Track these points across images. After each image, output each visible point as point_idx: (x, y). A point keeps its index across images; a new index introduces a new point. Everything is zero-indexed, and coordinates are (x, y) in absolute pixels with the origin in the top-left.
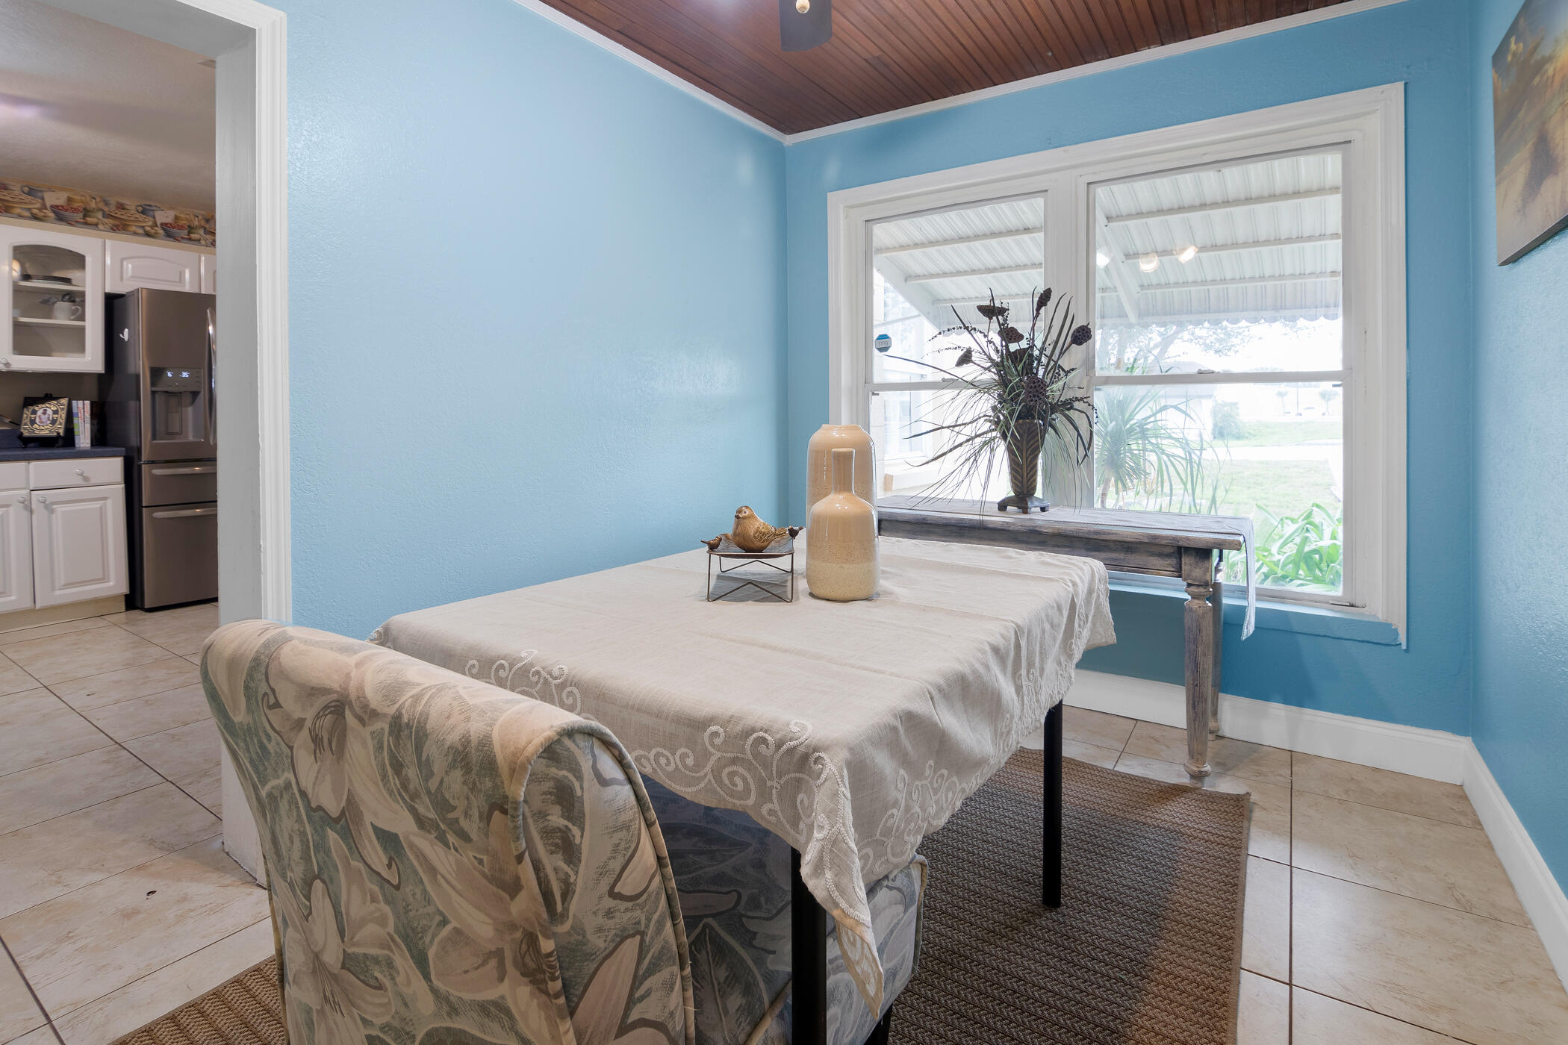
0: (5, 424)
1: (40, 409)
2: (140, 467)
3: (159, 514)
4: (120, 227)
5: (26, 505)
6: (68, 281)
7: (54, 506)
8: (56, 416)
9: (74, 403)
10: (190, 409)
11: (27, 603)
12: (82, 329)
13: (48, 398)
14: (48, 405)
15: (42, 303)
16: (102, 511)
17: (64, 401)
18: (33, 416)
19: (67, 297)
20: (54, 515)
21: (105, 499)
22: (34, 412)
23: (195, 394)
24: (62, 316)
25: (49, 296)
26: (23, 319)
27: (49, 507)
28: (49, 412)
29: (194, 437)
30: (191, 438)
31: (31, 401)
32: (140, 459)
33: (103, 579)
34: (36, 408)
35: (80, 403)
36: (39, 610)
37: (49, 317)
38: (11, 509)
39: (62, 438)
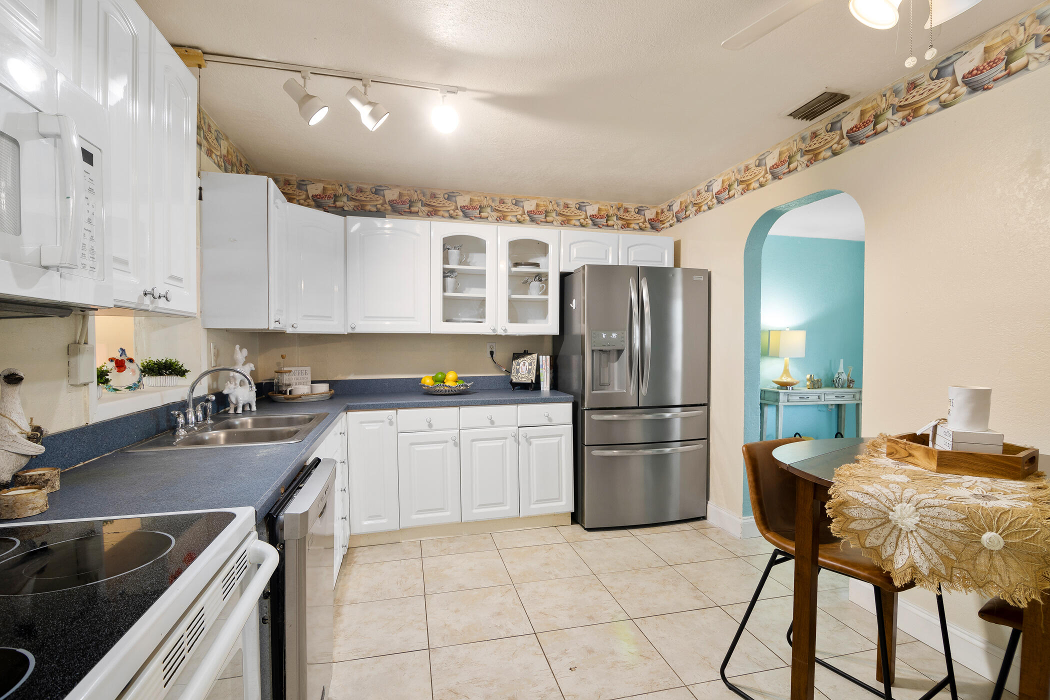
0: (502, 371)
1: (521, 361)
2: (583, 412)
3: (597, 452)
4: (566, 222)
5: (516, 438)
6: (537, 265)
7: (531, 440)
8: (530, 367)
9: (541, 357)
10: (616, 364)
11: (515, 513)
12: (546, 301)
13: (526, 353)
14: (526, 359)
15: (523, 283)
16: (559, 444)
17: (535, 356)
18: (518, 367)
19: (537, 278)
20: (531, 447)
21: (561, 436)
22: (518, 364)
23: (620, 352)
24: (534, 293)
25: (527, 278)
26: (514, 296)
27: (528, 440)
28: (527, 364)
29: (618, 388)
30: (616, 389)
31: (517, 356)
32: (583, 405)
33: (559, 499)
34: (520, 361)
35: (544, 357)
36: (521, 518)
37: (526, 294)
38: (507, 440)
39: (534, 383)
